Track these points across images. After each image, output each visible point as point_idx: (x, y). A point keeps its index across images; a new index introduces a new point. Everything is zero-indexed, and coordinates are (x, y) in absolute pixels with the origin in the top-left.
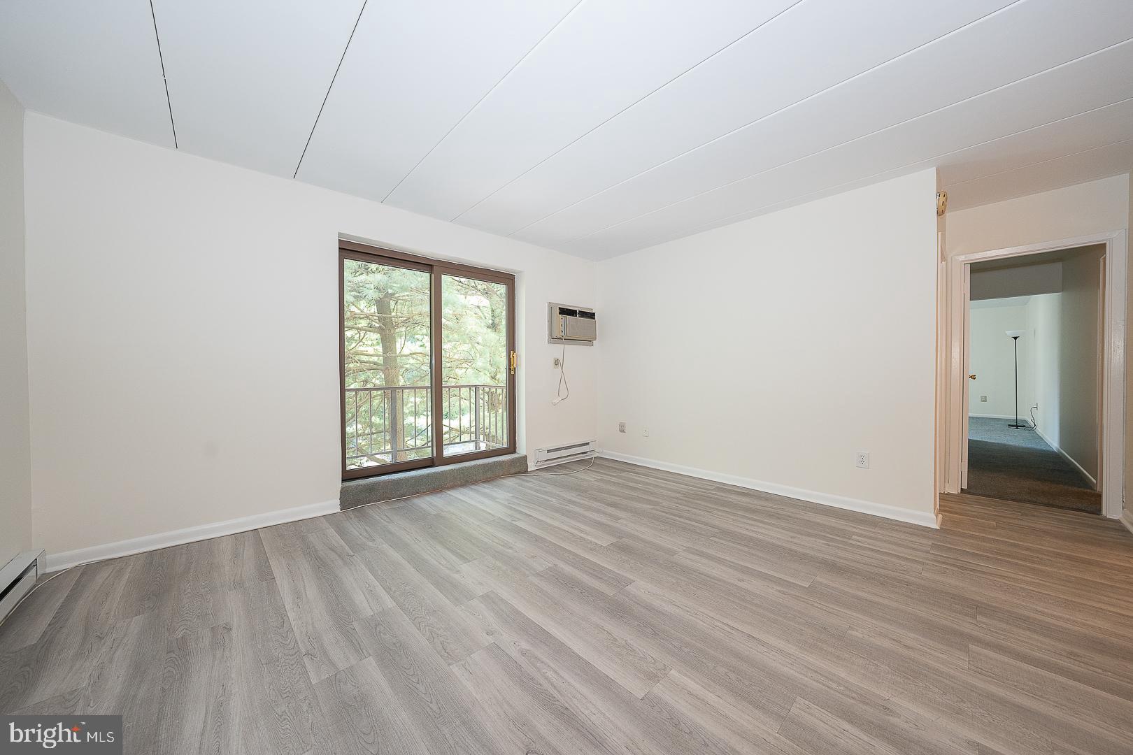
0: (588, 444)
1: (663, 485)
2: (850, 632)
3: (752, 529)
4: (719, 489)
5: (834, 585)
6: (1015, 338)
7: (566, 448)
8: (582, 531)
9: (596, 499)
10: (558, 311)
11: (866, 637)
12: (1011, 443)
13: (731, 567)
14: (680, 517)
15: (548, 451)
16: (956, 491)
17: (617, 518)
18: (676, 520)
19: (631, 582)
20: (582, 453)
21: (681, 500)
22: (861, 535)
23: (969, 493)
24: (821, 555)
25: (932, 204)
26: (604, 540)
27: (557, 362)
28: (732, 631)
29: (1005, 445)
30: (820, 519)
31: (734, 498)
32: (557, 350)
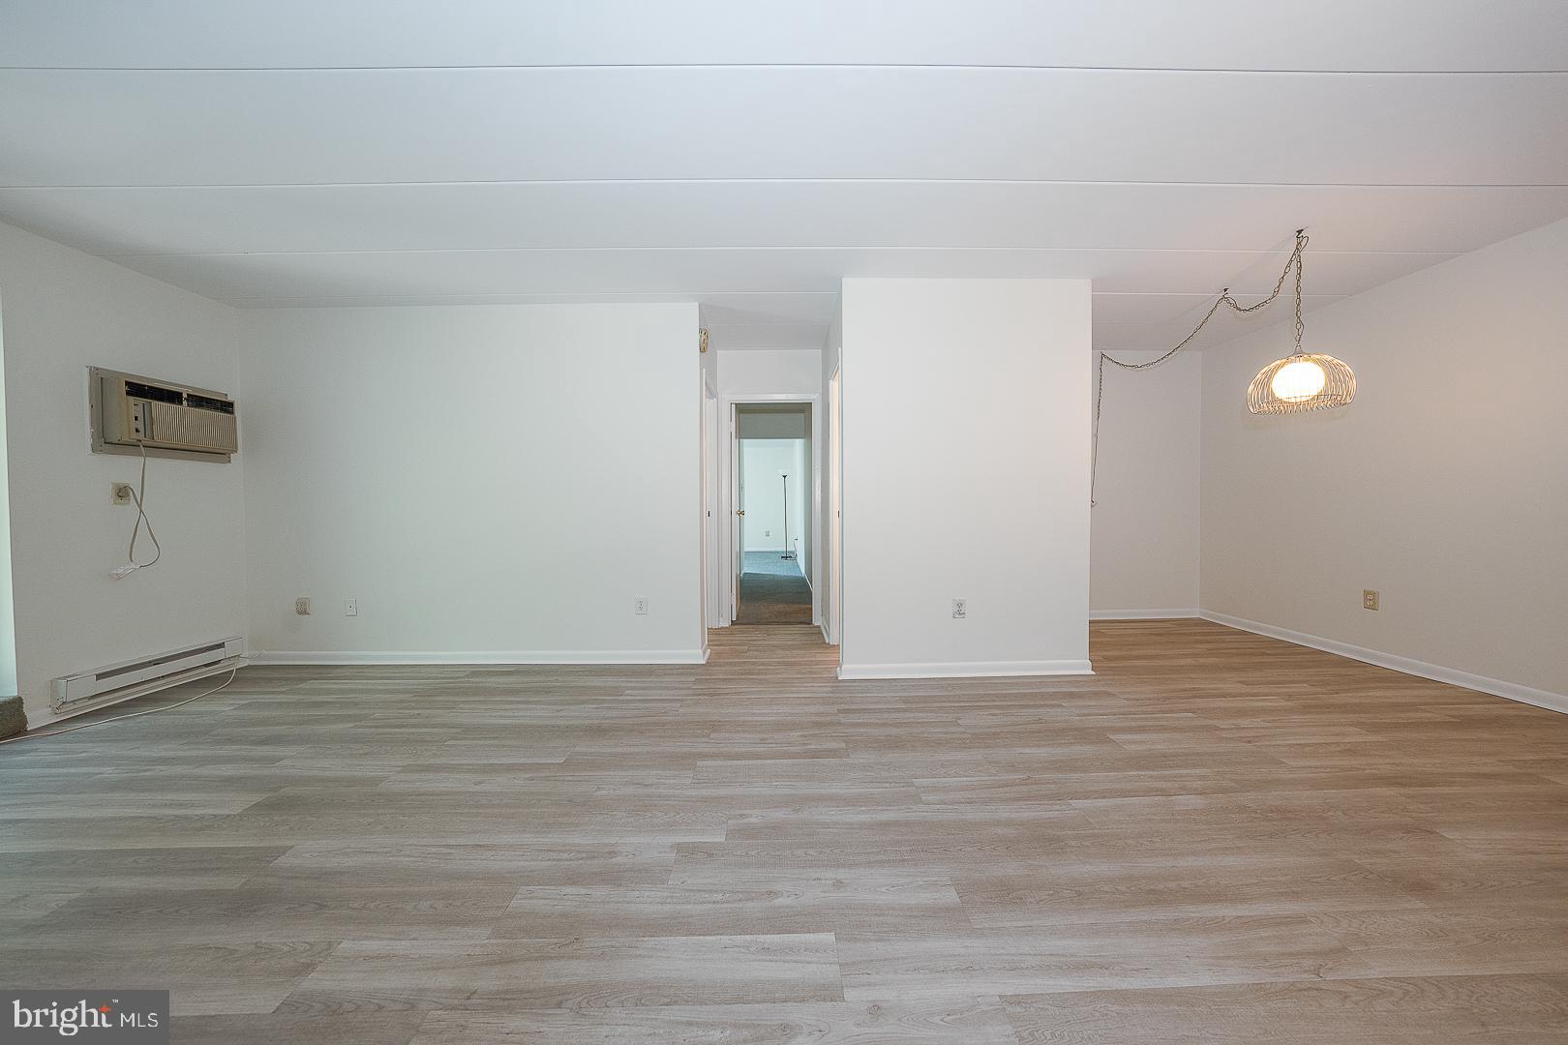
0: (221, 646)
1: (380, 688)
2: (599, 793)
3: (511, 714)
4: (474, 674)
5: (593, 750)
6: (785, 477)
7: (156, 662)
8: (181, 805)
9: (230, 741)
10: (124, 388)
11: (611, 792)
12: (778, 573)
13: (469, 771)
14: (400, 726)
15: (99, 677)
16: (726, 623)
17: (272, 761)
18: (397, 733)
19: (283, 850)
20: (206, 665)
21: (409, 702)
22: (632, 688)
23: (737, 624)
24: (587, 722)
25: (695, 339)
26: (238, 803)
27: (122, 493)
28: (449, 851)
29: (774, 575)
30: (596, 682)
31: (493, 682)
32: (125, 468)
